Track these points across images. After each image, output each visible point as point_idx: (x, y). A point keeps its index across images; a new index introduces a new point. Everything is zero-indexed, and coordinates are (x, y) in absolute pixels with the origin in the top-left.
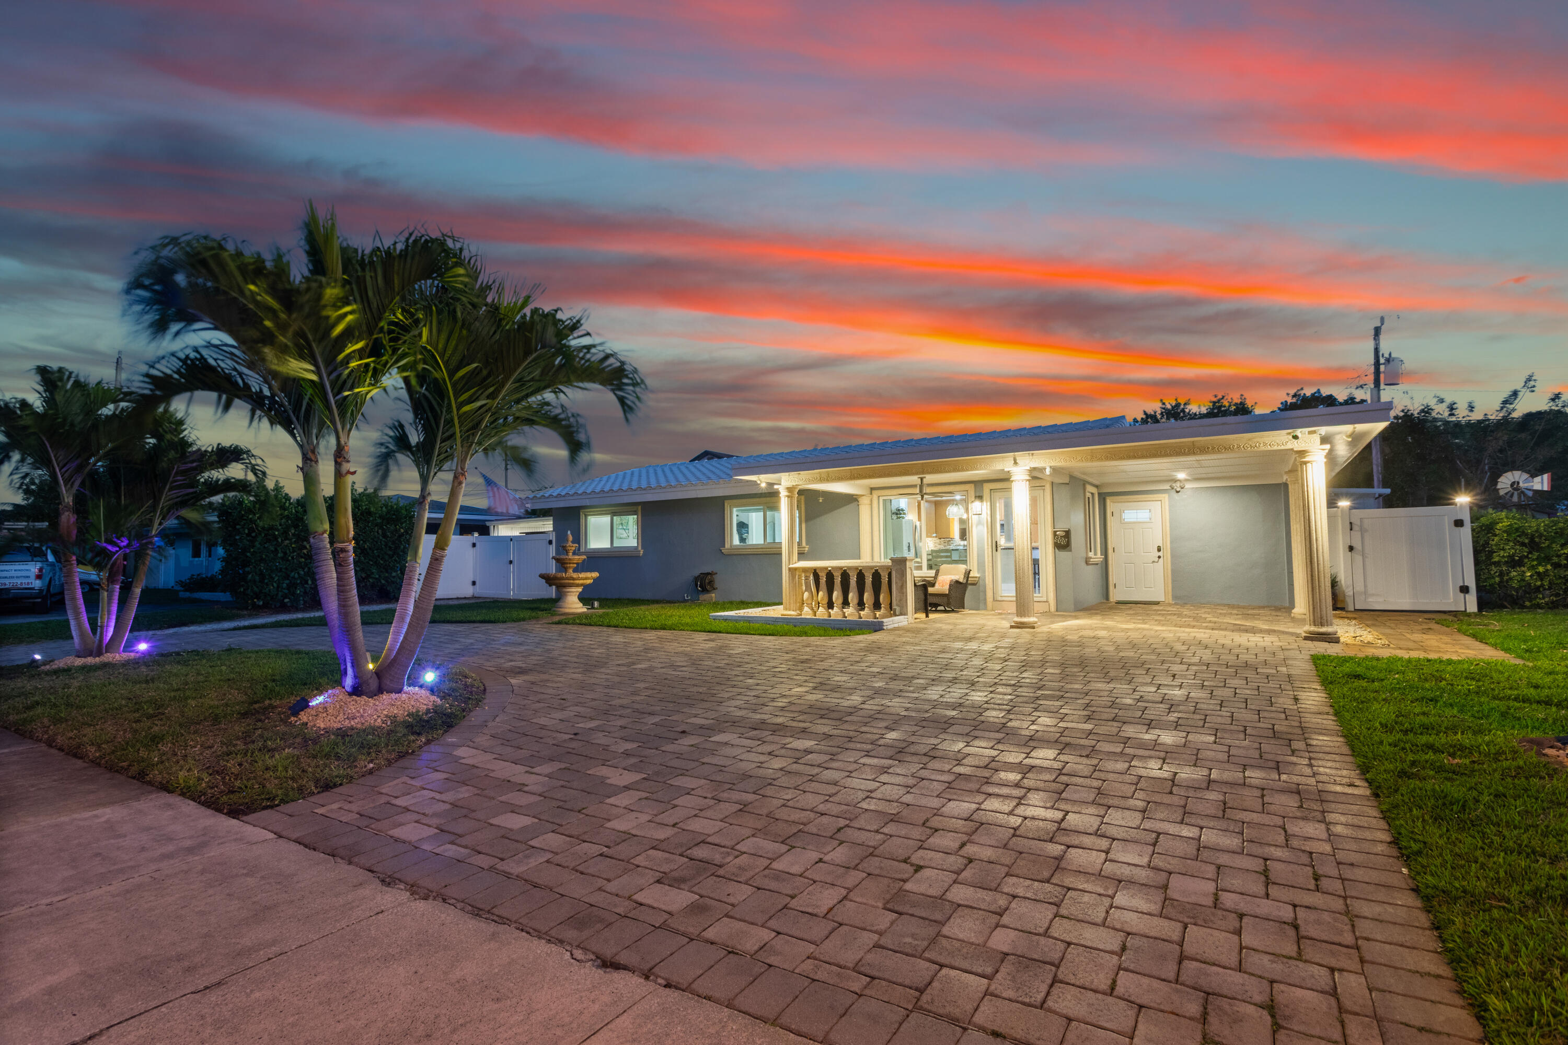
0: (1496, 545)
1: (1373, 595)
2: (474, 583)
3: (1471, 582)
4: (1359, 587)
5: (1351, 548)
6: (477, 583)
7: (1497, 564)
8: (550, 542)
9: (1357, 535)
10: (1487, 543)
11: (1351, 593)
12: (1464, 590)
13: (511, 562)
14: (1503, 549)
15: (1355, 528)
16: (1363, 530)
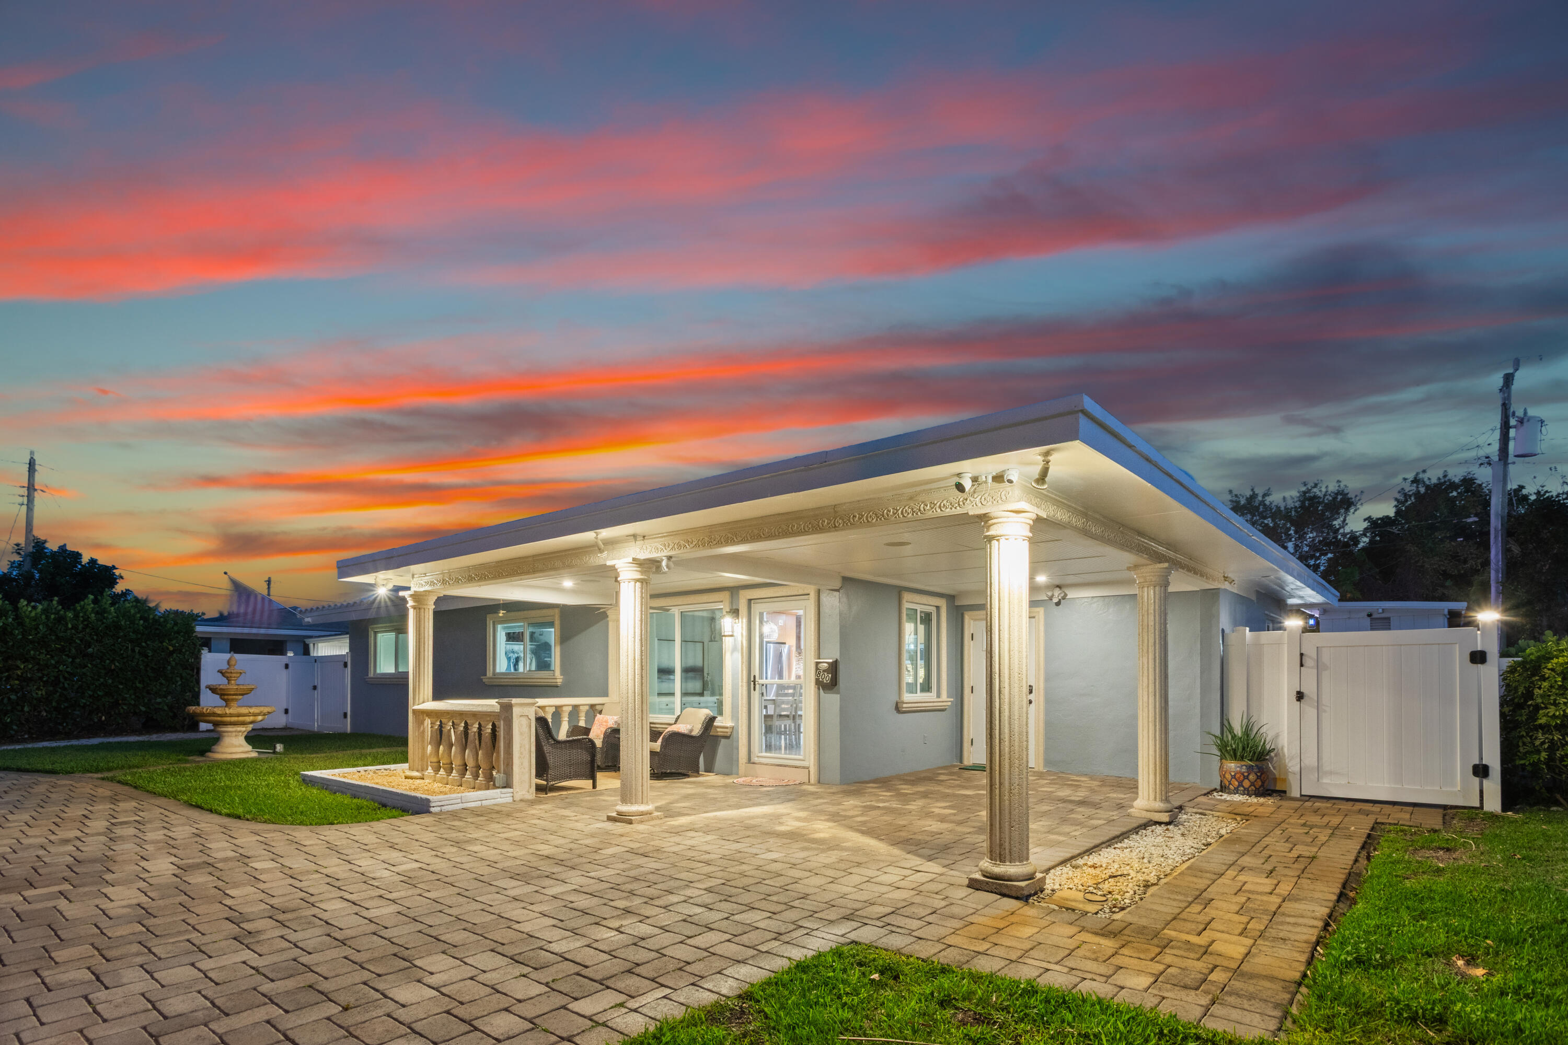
0: (1542, 696)
1: (1331, 773)
2: (286, 711)
3: (1493, 759)
4: (1310, 760)
5: (1300, 696)
6: (290, 711)
7: (1545, 728)
8: (345, 665)
9: (1310, 673)
10: (1529, 695)
11: (1297, 769)
12: (1481, 771)
13: (315, 688)
14: (1555, 704)
15: (1308, 662)
16: (1319, 667)
